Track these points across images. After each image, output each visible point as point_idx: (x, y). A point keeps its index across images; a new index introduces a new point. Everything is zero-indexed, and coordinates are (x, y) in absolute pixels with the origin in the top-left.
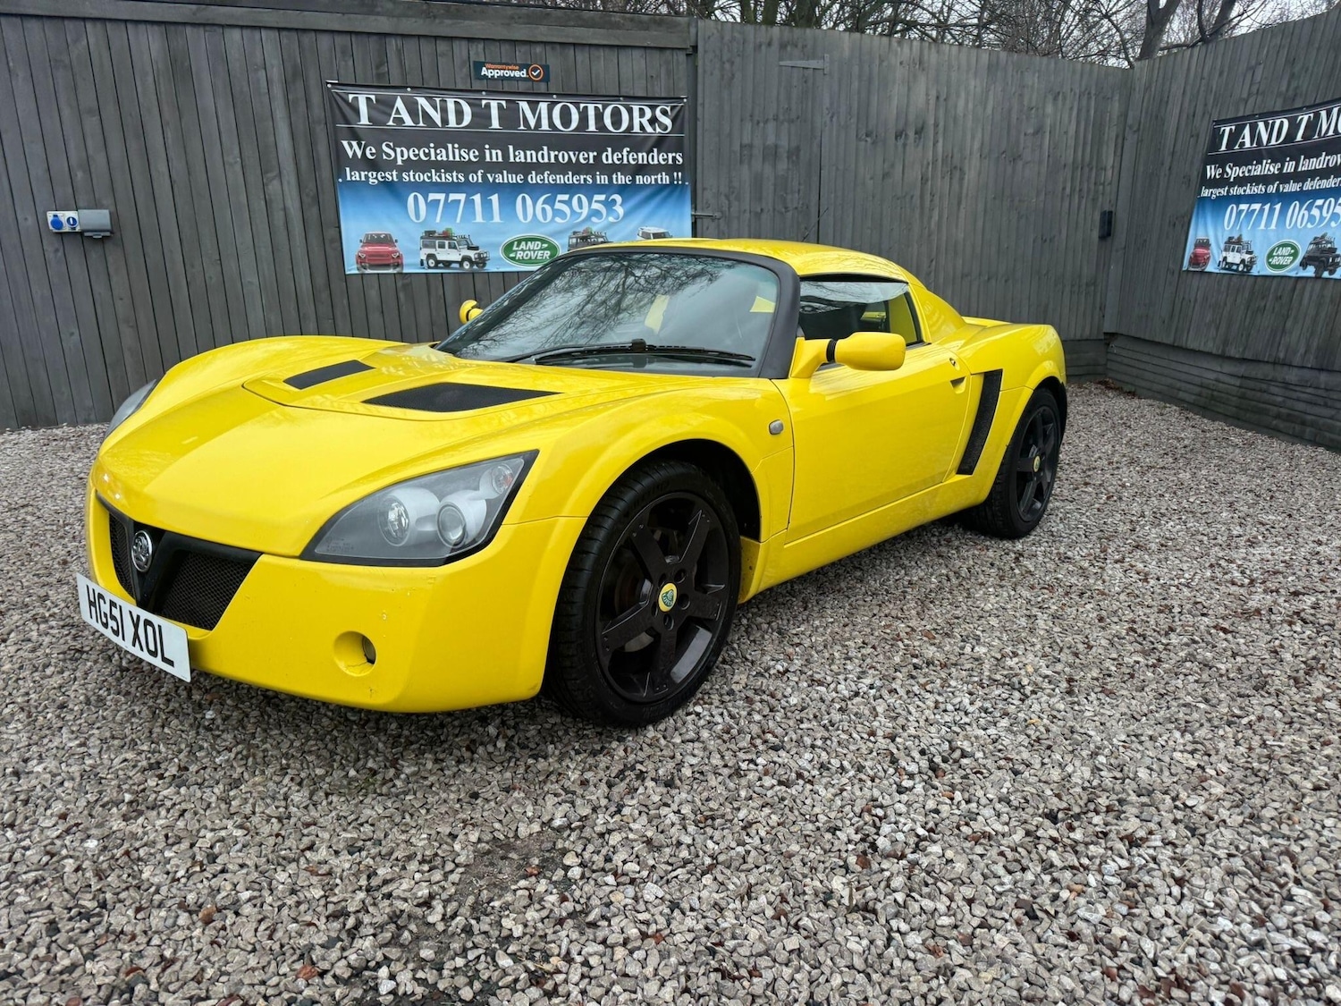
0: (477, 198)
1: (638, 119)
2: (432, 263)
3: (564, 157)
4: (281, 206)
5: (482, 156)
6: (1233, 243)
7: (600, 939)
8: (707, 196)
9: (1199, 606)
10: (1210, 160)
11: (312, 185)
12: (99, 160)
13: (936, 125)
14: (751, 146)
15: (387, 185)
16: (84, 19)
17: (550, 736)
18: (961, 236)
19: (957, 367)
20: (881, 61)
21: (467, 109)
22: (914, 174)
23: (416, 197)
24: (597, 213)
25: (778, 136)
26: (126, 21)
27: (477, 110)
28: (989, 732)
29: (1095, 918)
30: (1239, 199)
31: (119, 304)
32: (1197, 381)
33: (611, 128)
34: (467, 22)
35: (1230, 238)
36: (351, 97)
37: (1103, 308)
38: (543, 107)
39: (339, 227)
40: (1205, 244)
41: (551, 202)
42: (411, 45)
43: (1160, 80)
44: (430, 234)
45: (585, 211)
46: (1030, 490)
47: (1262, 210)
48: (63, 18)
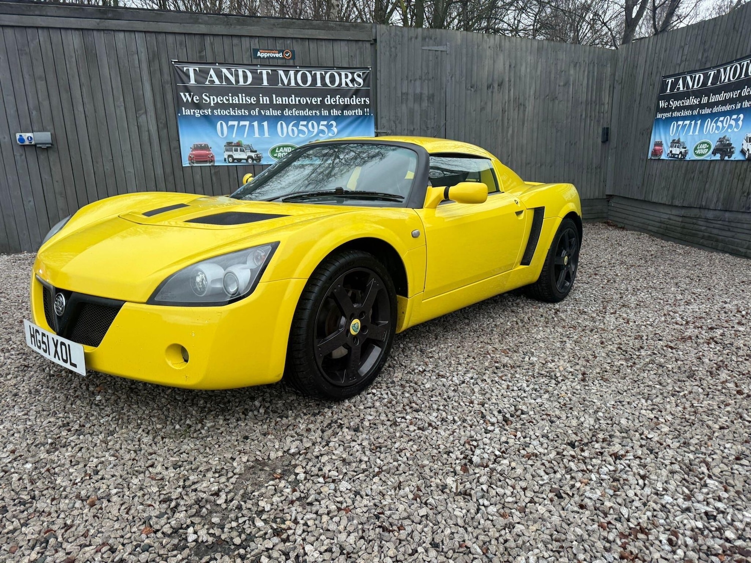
0: (256, 124)
1: (344, 79)
2: (231, 160)
3: (304, 101)
4: (146, 129)
5: (258, 100)
6: (676, 143)
7: (314, 511)
8: (383, 121)
9: (657, 336)
10: (660, 98)
11: (163, 117)
12: (46, 103)
13: (510, 81)
14: (407, 94)
15: (205, 117)
16: (37, 28)
17: (290, 407)
18: (525, 142)
19: (519, 205)
20: (478, 46)
21: (249, 75)
22: (498, 108)
23: (221, 124)
24: (322, 132)
25: (422, 88)
26: (60, 28)
27: (255, 75)
28: (537, 401)
29: (595, 497)
30: (678, 119)
31: (56, 184)
32: (658, 219)
33: (329, 85)
34: (249, 28)
35: (674, 140)
36: (185, 69)
37: (605, 181)
38: (292, 73)
39: (179, 141)
40: (660, 144)
41: (296, 125)
42: (218, 40)
43: (633, 56)
44: (229, 144)
45: (316, 131)
46: (563, 275)
47: (690, 124)
48: (26, 27)
